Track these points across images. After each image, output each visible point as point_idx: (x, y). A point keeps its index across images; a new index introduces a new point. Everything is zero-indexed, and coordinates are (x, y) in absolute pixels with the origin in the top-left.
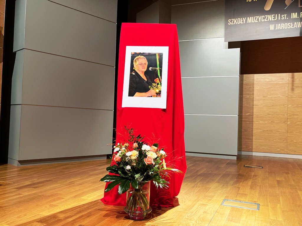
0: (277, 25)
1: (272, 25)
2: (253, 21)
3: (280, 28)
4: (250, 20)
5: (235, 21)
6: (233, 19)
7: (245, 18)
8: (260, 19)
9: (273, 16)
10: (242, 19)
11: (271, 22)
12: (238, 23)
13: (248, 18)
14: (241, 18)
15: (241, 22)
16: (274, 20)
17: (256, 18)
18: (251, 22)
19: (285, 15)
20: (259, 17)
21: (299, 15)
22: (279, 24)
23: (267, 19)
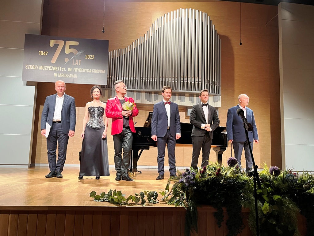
1: (56, 74)
2: (43, 69)
3: (61, 76)
4: (41, 68)
5: (31, 67)
6: (29, 65)
7: (38, 66)
8: (48, 68)
9: (57, 68)
10: (36, 66)
11: (55, 72)
12: (33, 69)
13: (40, 66)
16: (57, 70)
17: (45, 67)
19: (64, 68)
20: (47, 66)
21: (72, 70)
22: (60, 74)
23: (53, 69)
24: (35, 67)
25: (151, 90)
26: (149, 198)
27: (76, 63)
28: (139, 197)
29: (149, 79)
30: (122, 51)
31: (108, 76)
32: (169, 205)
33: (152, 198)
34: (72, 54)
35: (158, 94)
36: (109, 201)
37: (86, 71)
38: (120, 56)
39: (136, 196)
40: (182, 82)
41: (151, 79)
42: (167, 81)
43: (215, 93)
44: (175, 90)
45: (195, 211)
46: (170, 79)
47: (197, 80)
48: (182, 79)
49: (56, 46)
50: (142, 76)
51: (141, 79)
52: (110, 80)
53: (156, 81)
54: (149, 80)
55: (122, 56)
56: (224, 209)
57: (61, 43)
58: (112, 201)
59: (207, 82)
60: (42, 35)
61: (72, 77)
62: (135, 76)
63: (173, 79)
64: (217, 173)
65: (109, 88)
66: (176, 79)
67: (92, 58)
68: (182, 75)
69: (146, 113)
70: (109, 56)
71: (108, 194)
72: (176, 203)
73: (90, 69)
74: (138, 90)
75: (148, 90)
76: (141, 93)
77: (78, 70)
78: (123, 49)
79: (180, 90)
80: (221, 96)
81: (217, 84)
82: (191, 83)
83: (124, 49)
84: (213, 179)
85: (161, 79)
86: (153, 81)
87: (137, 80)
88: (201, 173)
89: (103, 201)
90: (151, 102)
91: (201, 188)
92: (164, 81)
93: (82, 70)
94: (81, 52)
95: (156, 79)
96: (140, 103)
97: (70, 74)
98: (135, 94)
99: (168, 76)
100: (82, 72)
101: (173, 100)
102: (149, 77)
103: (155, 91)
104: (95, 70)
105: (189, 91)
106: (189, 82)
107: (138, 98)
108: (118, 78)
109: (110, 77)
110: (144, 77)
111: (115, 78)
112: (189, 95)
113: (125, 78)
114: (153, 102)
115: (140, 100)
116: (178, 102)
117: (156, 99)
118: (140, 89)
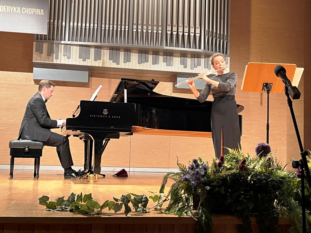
25: (118, 44)
26: (136, 205)
28: (120, 202)
29: (115, 26)
31: (48, 21)
32: (168, 215)
33: (140, 205)
35: (130, 51)
36: (71, 211)
37: (12, 9)
39: (115, 202)
40: (169, 33)
41: (119, 27)
42: (145, 31)
44: (157, 45)
45: (208, 223)
46: (150, 28)
47: (192, 30)
48: (169, 28)
50: (103, 22)
51: (103, 26)
52: (52, 26)
53: (127, 30)
54: (115, 29)
56: (253, 220)
58: (76, 209)
59: (209, 35)
63: (155, 28)
64: (240, 166)
65: (49, 39)
66: (160, 28)
68: (169, 22)
69: (110, 83)
71: (68, 200)
72: (178, 211)
73: (19, 8)
74: (98, 44)
75: (115, 44)
76: (102, 50)
79: (166, 45)
80: (229, 58)
81: (224, 38)
82: (183, 35)
84: (234, 175)
85: (135, 27)
86: (123, 30)
87: (96, 28)
88: (216, 167)
89: (61, 210)
90: (118, 64)
91: (217, 189)
92: (139, 31)
93: (5, 9)
95: (127, 27)
96: (101, 65)
98: (92, 50)
99: (146, 23)
100: (4, 11)
101: (155, 62)
102: (115, 23)
103: (125, 47)
104: (27, 10)
105: (180, 48)
106: (181, 34)
107: (98, 57)
108: (64, 24)
109: (51, 21)
110: (107, 24)
111: (60, 24)
112: (180, 54)
113: (75, 24)
114: (122, 65)
115: (101, 61)
116: (162, 66)
117: (127, 60)
118: (100, 42)
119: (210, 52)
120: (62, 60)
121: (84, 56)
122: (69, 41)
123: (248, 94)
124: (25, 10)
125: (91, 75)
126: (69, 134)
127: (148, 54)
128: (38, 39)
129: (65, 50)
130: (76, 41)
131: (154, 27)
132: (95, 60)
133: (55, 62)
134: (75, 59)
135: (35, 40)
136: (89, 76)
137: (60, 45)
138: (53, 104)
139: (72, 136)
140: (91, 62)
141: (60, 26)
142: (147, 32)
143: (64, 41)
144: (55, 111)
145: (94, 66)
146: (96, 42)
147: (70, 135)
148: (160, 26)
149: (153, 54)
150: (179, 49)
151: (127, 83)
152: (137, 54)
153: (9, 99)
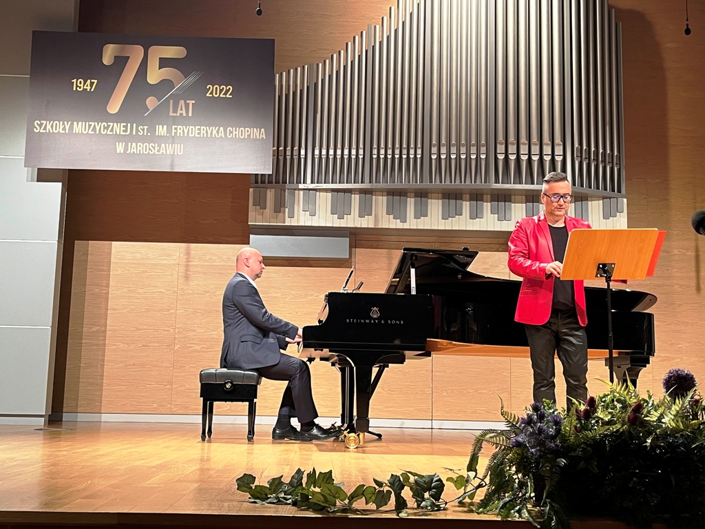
0: (130, 144)
1: (121, 143)
2: (85, 130)
3: (135, 151)
4: (79, 127)
5: (49, 127)
6: (45, 122)
7: (70, 123)
8: (98, 128)
9: (124, 126)
10: (64, 124)
11: (119, 138)
12: (55, 131)
13: (75, 123)
14: (61, 122)
15: (61, 130)
16: (124, 133)
17: (90, 126)
18: (80, 132)
19: (146, 127)
20: (96, 123)
21: (169, 131)
22: (134, 144)
23: (112, 130)
24: (61, 127)
25: (404, 184)
27: (179, 112)
29: (397, 151)
30: (314, 71)
31: (275, 148)
34: (166, 84)
35: (426, 197)
37: (209, 132)
38: (308, 87)
40: (501, 157)
41: (405, 152)
42: (453, 157)
43: (606, 189)
44: (478, 182)
46: (463, 150)
47: (547, 150)
48: (501, 148)
49: (121, 62)
50: (375, 146)
51: (375, 152)
52: (281, 158)
53: (419, 156)
54: (397, 156)
55: (316, 85)
57: (136, 53)
59: (581, 157)
60: (79, 31)
61: (170, 151)
62: (354, 146)
63: (473, 150)
65: (277, 182)
66: (483, 150)
67: (225, 94)
68: (501, 137)
69: (390, 258)
70: (275, 86)
73: (222, 129)
74: (366, 186)
75: (397, 185)
76: (374, 197)
77: (186, 131)
78: (318, 65)
79: (497, 181)
80: (625, 200)
81: (612, 163)
82: (530, 160)
83: (320, 65)
85: (434, 150)
86: (412, 156)
87: (361, 157)
90: (404, 221)
92: (443, 157)
93: (197, 131)
94: (191, 79)
95: (419, 151)
96: (371, 226)
97: (163, 145)
98: (356, 198)
99: (456, 141)
100: (196, 135)
101: (475, 215)
102: (397, 146)
103: (416, 189)
104: (236, 131)
105: (524, 185)
106: (524, 158)
107: (365, 211)
108: (303, 152)
109: (280, 149)
110: (383, 148)
111: (296, 153)
112: (524, 197)
113: (324, 152)
114: (412, 223)
115: (371, 218)
116: (490, 221)
117: (421, 213)
118: (370, 183)
119: (585, 189)
120: (302, 219)
121: (339, 209)
122: (312, 183)
123: (668, 270)
124: (232, 132)
125: (353, 245)
126: (313, 357)
127: (461, 199)
128: (257, 182)
129: (306, 201)
130: (325, 183)
131: (472, 148)
132: (361, 216)
133: (289, 222)
134: (324, 217)
135: (251, 185)
136: (351, 247)
137: (296, 192)
138: (286, 300)
139: (317, 360)
140: (353, 220)
141: (296, 158)
142: (458, 159)
143: (304, 183)
144: (290, 314)
145: (359, 226)
146: (362, 183)
147: (314, 359)
148: (483, 146)
149: (471, 200)
150: (522, 188)
151: (416, 256)
152: (440, 201)
153: (207, 294)
